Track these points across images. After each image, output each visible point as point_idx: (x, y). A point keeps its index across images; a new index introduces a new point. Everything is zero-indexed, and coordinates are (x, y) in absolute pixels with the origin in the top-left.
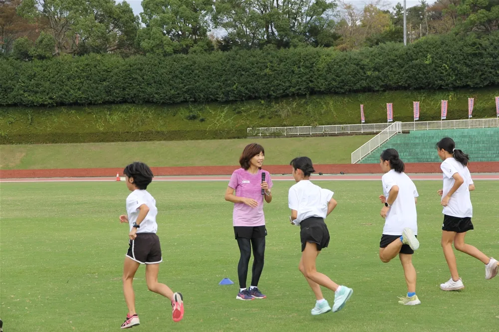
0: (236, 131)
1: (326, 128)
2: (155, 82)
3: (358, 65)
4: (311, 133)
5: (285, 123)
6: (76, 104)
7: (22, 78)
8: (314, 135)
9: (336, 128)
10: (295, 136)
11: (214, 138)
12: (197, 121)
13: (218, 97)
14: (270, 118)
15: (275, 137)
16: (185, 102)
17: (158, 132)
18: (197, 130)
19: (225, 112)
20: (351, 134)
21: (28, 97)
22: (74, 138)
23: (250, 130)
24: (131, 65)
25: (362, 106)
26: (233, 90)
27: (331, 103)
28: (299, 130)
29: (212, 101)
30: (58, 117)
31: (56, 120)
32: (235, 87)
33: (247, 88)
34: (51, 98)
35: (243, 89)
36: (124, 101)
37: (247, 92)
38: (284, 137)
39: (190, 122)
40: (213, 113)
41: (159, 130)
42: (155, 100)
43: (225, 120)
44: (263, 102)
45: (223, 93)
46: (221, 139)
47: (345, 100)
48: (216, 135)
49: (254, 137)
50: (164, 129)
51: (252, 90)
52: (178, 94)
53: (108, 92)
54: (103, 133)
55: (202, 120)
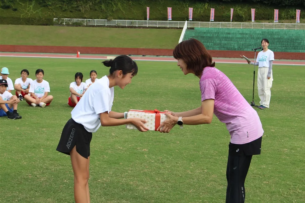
0: (45, 19)
1: (117, 22)
4: (106, 25)
5: (85, 16)
8: (109, 27)
9: (127, 23)
10: (93, 26)
11: (27, 24)
12: (10, 10)
14: (71, 12)
15: (77, 26)
18: (12, 17)
19: (33, 4)
20: (139, 27)
23: (56, 20)
25: (148, 8)
27: (119, 4)
28: (96, 22)
38: (84, 26)
39: (5, 11)
40: (23, 5)
43: (34, 11)
46: (32, 25)
47: (130, 2)
48: (29, 21)
49: (59, 25)
55: (15, 10)
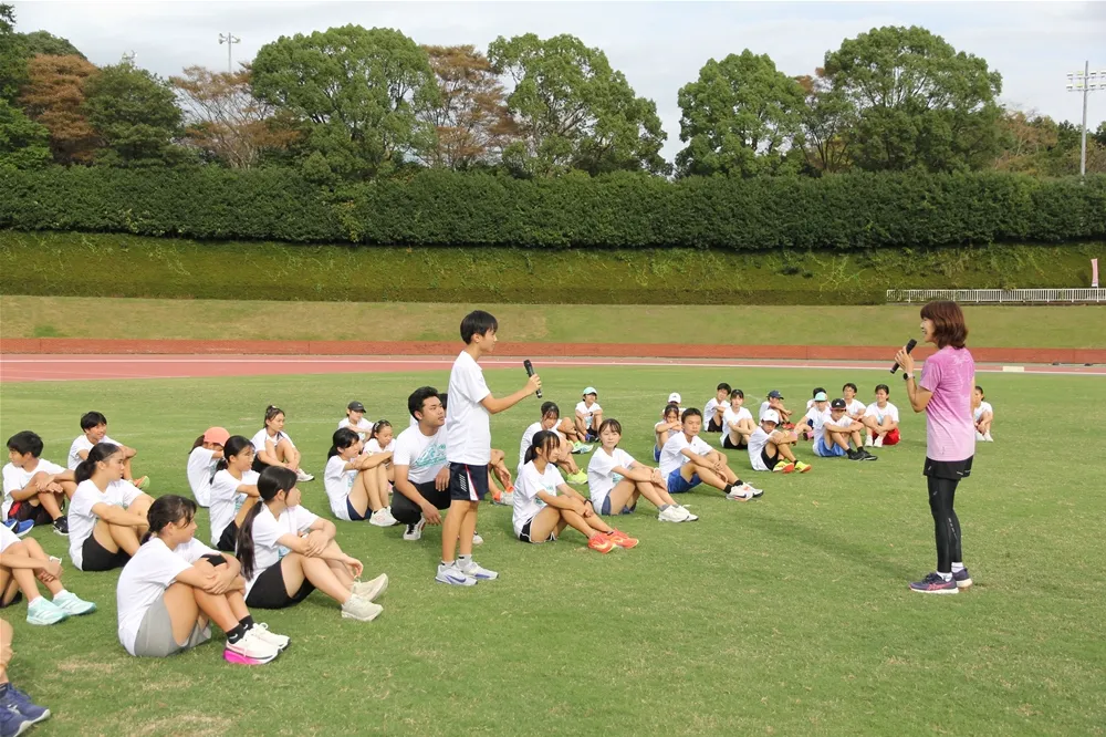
0: (870, 292)
1: (1027, 293)
2: (734, 216)
3: (1086, 198)
4: (1000, 301)
5: (953, 283)
6: (604, 246)
7: (520, 203)
8: (1004, 304)
9: (1048, 295)
10: (972, 304)
11: (832, 304)
12: (798, 276)
13: (836, 242)
14: (923, 275)
16: (779, 248)
17: (737, 292)
18: (803, 291)
19: (845, 263)
20: (1080, 304)
21: (530, 232)
22: (601, 297)
23: (892, 293)
24: (693, 188)
25: (1094, 262)
26: (865, 231)
27: (1031, 256)
29: (828, 247)
30: (573, 265)
31: (570, 269)
32: (869, 226)
33: (889, 230)
34: (565, 235)
35: (882, 230)
36: (681, 244)
37: (888, 235)
39: (789, 278)
40: (824, 265)
41: (739, 288)
42: (732, 243)
43: (847, 277)
44: (909, 251)
45: (846, 235)
46: (843, 304)
47: (1056, 251)
48: (837, 298)
49: (898, 304)
50: (746, 287)
51: (897, 232)
52: (772, 235)
53: (658, 229)
54: (649, 291)
55: (809, 276)
